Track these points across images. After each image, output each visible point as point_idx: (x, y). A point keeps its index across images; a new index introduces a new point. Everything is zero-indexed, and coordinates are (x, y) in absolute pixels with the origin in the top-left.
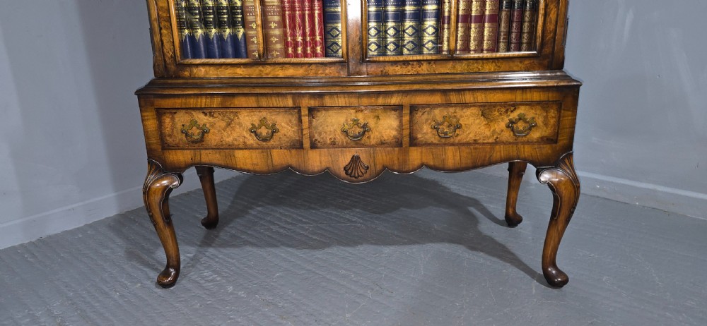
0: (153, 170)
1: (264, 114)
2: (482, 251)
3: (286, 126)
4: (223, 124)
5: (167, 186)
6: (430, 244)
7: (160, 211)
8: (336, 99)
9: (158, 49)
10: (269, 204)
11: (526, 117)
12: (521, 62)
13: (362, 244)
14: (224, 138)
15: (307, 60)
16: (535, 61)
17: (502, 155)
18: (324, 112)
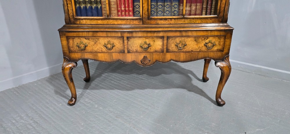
0: (66, 60)
1: (109, 39)
2: (193, 92)
3: (118, 44)
4: (93, 43)
5: (71, 67)
6: (173, 89)
7: (69, 77)
8: (138, 34)
9: (67, 12)
10: (110, 72)
11: (212, 42)
12: (211, 20)
13: (146, 88)
14: (94, 49)
15: (126, 18)
16: (216, 19)
17: (202, 56)
18: (133, 39)
